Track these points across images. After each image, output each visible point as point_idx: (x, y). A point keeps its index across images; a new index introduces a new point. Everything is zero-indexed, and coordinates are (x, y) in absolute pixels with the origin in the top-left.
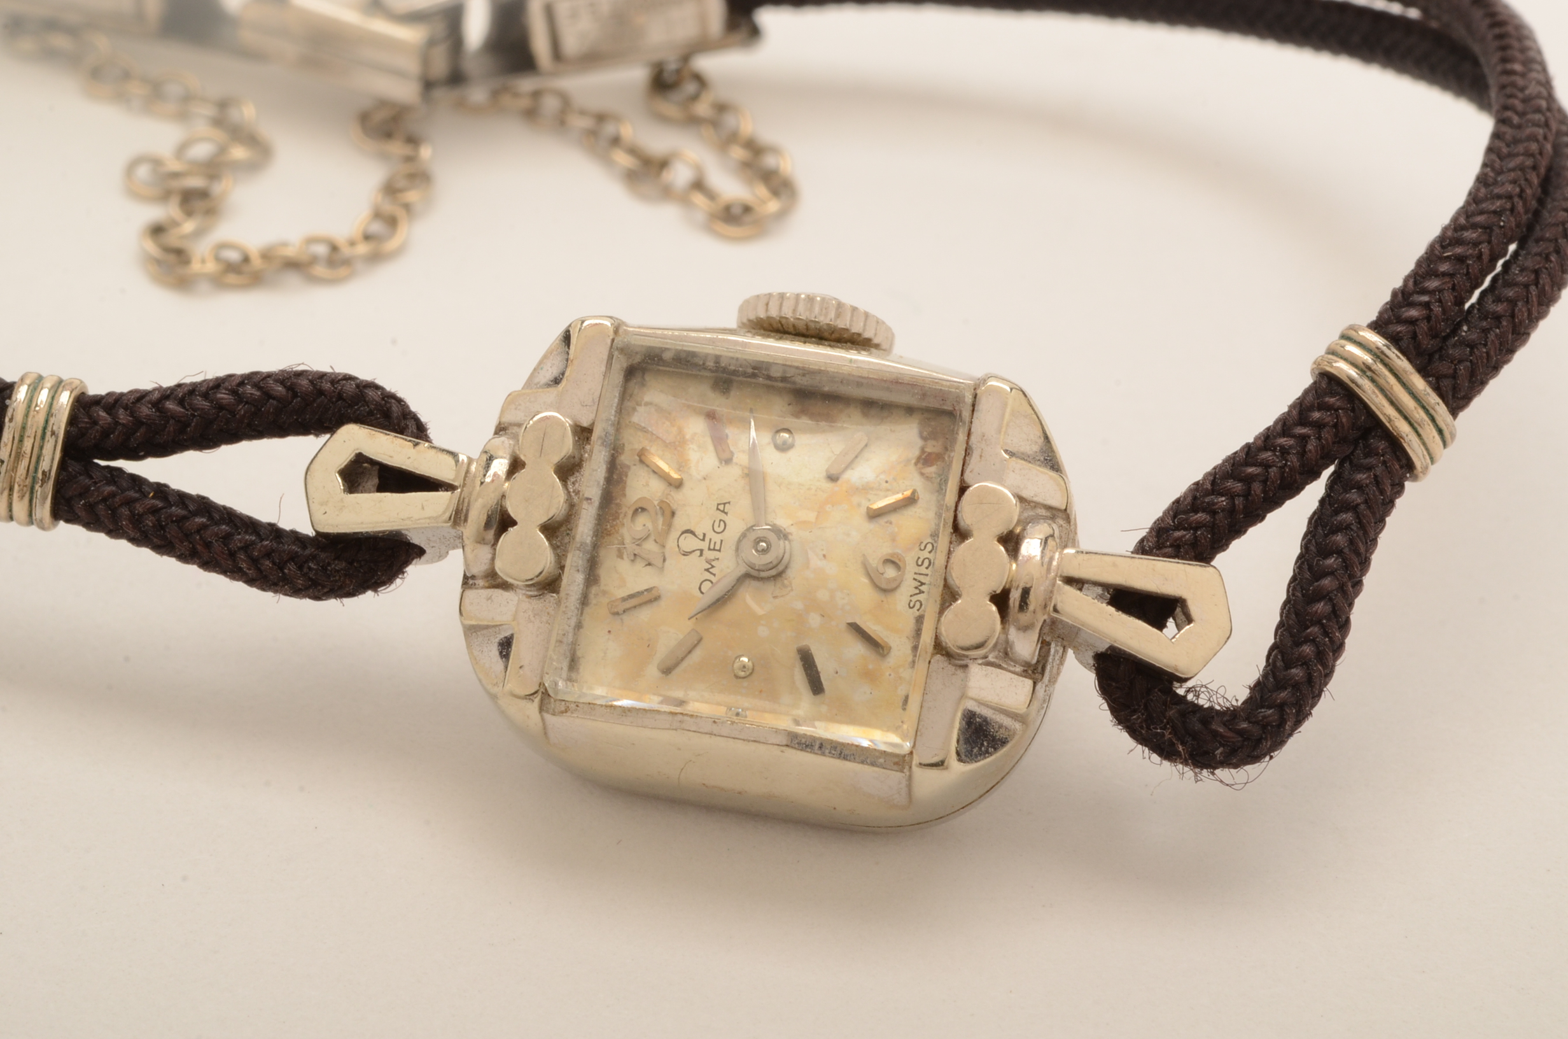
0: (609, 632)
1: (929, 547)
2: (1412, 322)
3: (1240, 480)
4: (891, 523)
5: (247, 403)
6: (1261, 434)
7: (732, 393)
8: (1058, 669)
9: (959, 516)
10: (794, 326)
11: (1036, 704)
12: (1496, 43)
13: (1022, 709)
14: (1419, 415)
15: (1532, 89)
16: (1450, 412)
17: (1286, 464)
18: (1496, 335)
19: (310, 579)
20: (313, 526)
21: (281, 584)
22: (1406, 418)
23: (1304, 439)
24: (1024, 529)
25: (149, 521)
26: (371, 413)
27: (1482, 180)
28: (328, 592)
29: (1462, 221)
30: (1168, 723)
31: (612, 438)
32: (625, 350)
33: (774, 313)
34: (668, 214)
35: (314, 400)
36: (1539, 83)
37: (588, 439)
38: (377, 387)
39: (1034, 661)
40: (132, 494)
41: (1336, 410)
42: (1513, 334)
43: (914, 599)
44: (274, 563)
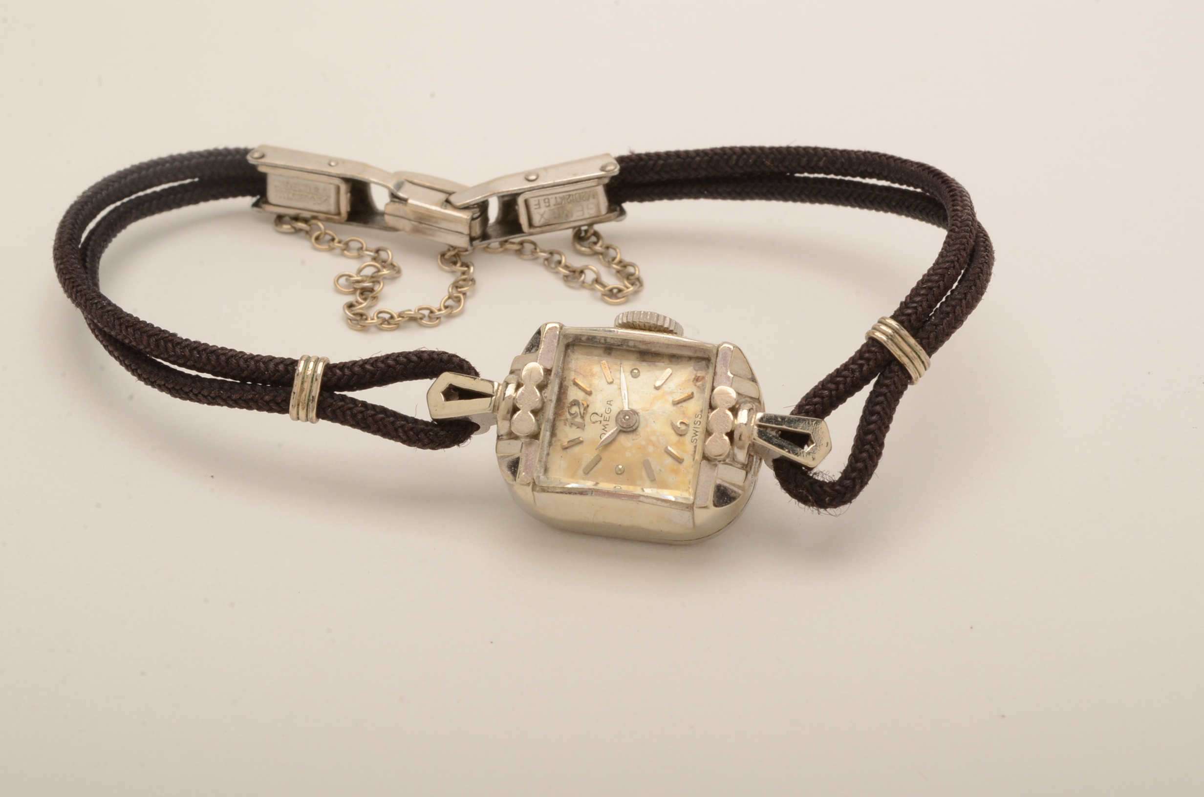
0: (561, 457)
1: (700, 416)
2: (909, 315)
3: (834, 383)
4: (683, 406)
5: (401, 364)
6: (843, 364)
7: (613, 354)
8: (758, 469)
9: (712, 401)
10: (639, 325)
11: (747, 482)
12: (951, 199)
13: (741, 484)
14: (912, 355)
15: (965, 217)
16: (927, 354)
17: (854, 376)
18: (947, 320)
19: (430, 439)
20: (431, 416)
21: (417, 442)
22: (907, 356)
23: (861, 366)
24: (740, 406)
25: (360, 416)
26: (455, 367)
27: (941, 255)
28: (437, 446)
29: (931, 272)
30: (805, 487)
31: (561, 374)
32: (566, 336)
33: (630, 320)
34: (585, 294)
35: (430, 362)
36: (968, 214)
37: (550, 374)
38: (457, 357)
39: (746, 463)
40: (351, 405)
41: (876, 353)
42: (955, 320)
43: (693, 438)
44: (414, 433)
